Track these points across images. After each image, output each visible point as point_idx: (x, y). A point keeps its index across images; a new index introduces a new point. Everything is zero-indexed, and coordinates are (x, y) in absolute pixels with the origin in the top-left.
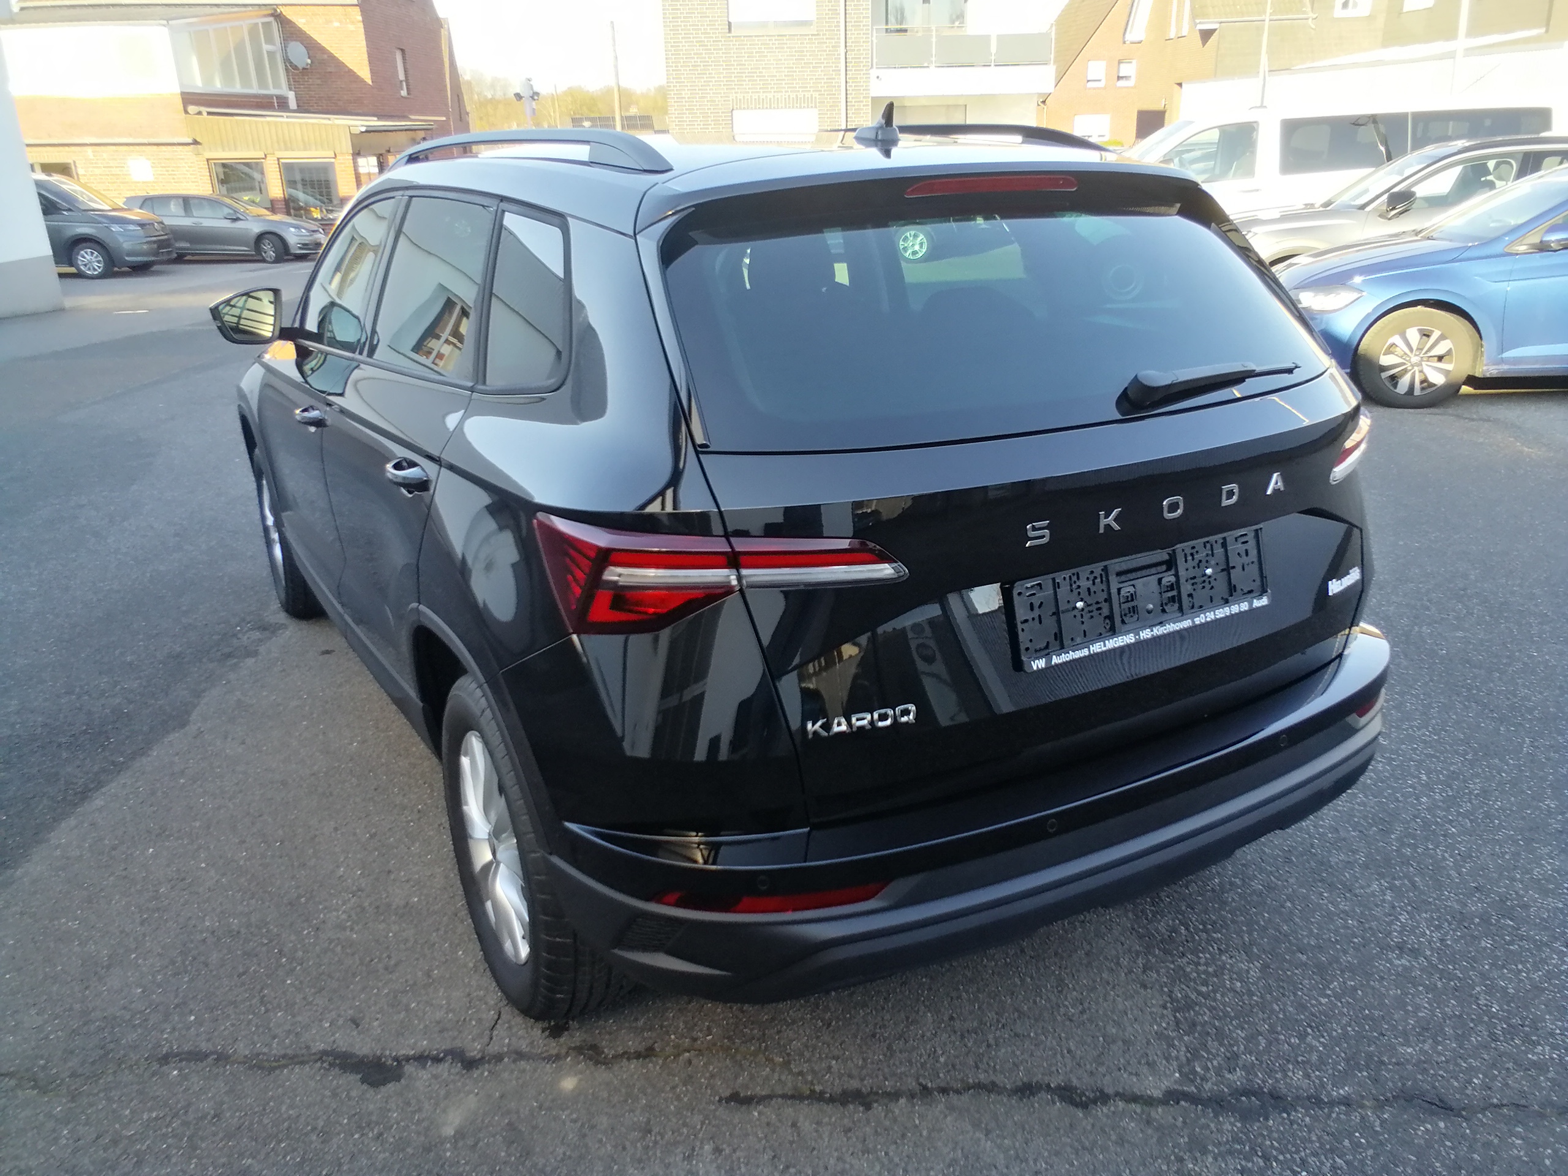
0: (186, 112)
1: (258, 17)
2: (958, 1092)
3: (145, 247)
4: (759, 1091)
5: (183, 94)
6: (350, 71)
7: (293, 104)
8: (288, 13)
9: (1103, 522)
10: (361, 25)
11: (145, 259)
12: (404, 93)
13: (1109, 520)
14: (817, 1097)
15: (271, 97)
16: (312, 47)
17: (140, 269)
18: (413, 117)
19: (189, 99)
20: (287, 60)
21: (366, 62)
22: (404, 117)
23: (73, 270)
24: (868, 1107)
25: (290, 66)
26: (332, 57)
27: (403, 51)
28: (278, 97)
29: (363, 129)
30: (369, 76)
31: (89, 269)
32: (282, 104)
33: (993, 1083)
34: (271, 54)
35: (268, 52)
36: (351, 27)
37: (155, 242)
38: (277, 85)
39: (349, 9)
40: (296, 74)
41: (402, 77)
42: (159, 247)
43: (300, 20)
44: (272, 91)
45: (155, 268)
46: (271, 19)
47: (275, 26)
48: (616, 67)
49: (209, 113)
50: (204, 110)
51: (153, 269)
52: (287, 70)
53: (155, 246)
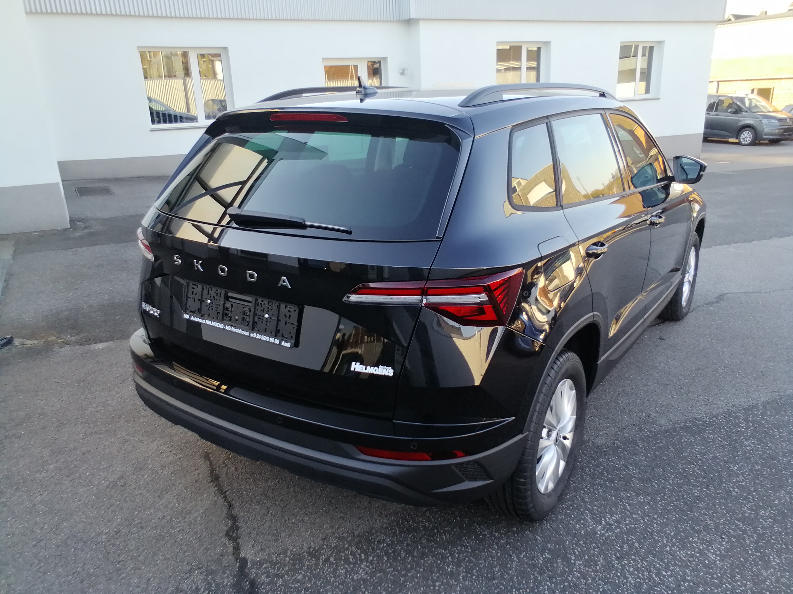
3: (777, 131)
9: (196, 265)
11: (778, 137)
13: (198, 265)
17: (774, 142)
23: (737, 141)
31: (744, 141)
37: (782, 129)
42: (784, 132)
45: (782, 142)
51: (781, 143)
53: (783, 131)
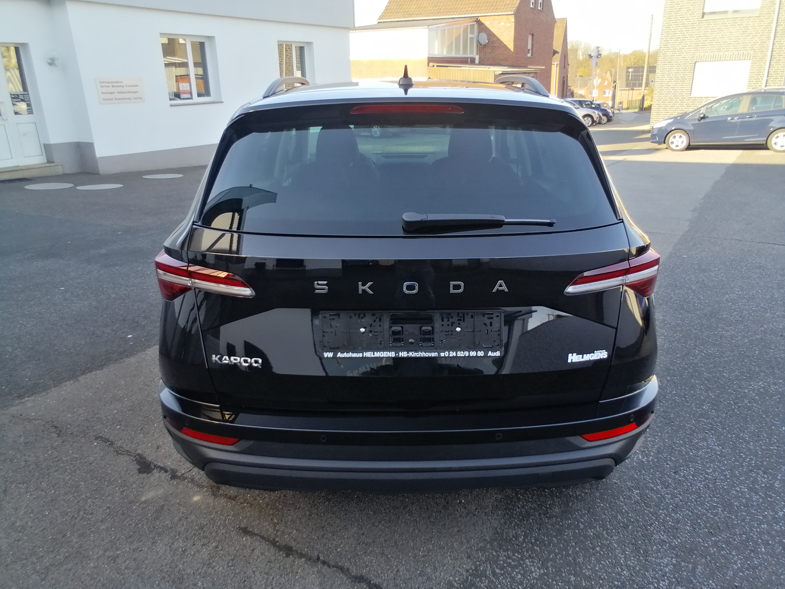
0: (428, 66)
1: (469, 22)
2: (329, 566)
4: (256, 531)
5: (428, 57)
6: (505, 45)
7: (477, 61)
8: (482, 20)
9: (361, 288)
10: (513, 24)
12: (529, 55)
13: (365, 287)
14: (274, 543)
15: (468, 58)
16: (490, 34)
18: (529, 67)
19: (431, 60)
20: (478, 41)
21: (512, 41)
22: (526, 67)
24: (288, 556)
25: (478, 43)
26: (498, 39)
27: (533, 35)
28: (471, 58)
29: (500, 73)
30: (512, 47)
32: (472, 61)
33: (348, 570)
34: (472, 39)
35: (470, 38)
36: (509, 25)
38: (471, 52)
39: (509, 16)
40: (481, 47)
41: (530, 47)
43: (487, 22)
44: (469, 55)
46: (475, 23)
47: (476, 26)
48: (650, 39)
49: (437, 66)
50: (436, 64)
52: (477, 45)
